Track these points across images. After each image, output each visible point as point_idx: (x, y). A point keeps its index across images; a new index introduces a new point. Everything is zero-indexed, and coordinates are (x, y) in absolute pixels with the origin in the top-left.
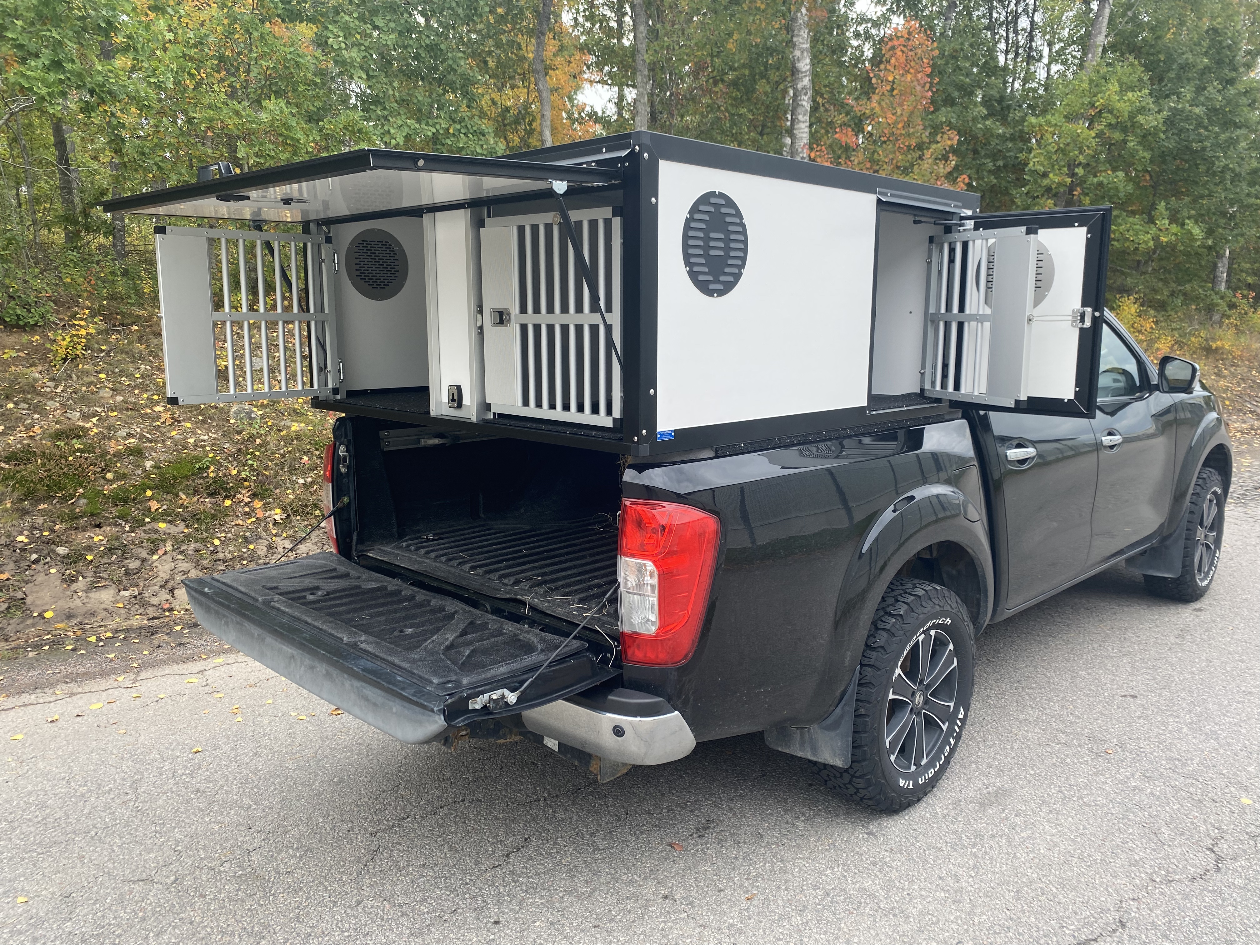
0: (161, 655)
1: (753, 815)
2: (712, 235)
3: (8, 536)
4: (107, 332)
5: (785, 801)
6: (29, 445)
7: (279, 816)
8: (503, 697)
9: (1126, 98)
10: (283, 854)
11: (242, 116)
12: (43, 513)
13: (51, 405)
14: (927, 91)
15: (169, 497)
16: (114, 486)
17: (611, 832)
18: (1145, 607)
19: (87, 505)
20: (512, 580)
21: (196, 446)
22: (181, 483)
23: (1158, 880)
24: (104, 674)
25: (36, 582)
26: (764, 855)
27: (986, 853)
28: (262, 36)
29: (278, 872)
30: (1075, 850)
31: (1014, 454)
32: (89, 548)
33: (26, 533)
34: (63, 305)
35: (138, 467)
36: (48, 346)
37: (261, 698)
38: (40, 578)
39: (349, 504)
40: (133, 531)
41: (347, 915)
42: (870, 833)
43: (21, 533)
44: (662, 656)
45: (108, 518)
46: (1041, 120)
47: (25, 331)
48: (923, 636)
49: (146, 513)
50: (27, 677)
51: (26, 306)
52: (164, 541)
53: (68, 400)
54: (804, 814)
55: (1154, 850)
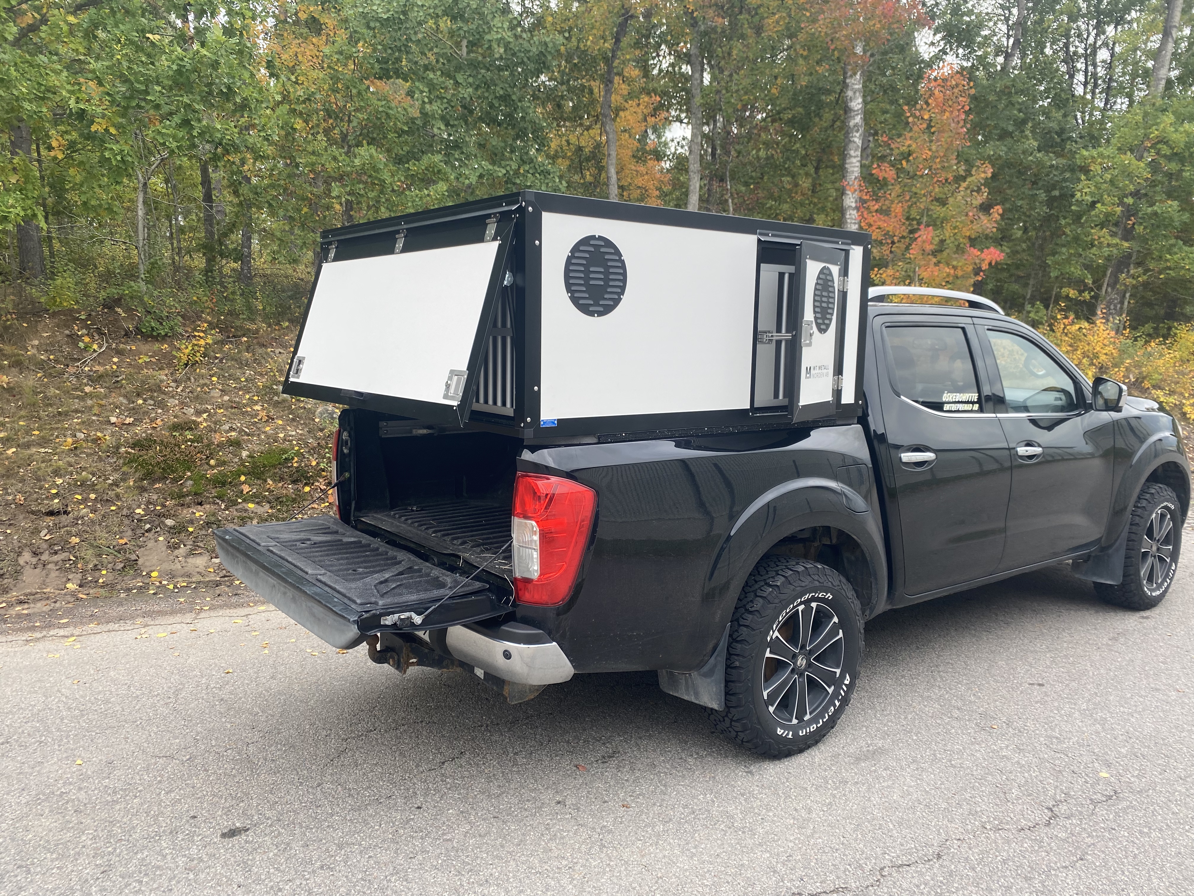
0: (220, 601)
1: (654, 751)
2: (592, 269)
3: (129, 509)
4: (222, 343)
5: (686, 743)
6: (151, 435)
7: (278, 721)
8: (410, 618)
9: (1182, 129)
10: (273, 748)
11: (339, 161)
12: (158, 491)
13: (172, 402)
14: (962, 127)
15: (259, 482)
16: (215, 471)
17: (531, 753)
18: (1093, 612)
19: (193, 485)
20: (460, 541)
21: (284, 440)
22: (269, 471)
23: (988, 827)
24: (173, 612)
25: (147, 548)
26: (652, 780)
27: (844, 795)
28: (359, 93)
29: (266, 760)
30: (924, 799)
31: (907, 457)
32: (191, 522)
33: (143, 506)
34: (189, 320)
35: (236, 456)
36: (174, 353)
37: (287, 637)
38: (151, 544)
39: (350, 478)
40: (227, 509)
41: (308, 792)
42: (751, 772)
43: (139, 507)
44: (545, 598)
45: (208, 497)
46: (1094, 153)
47: (157, 340)
48: (802, 607)
49: (239, 495)
50: (116, 611)
51: (160, 320)
52: (251, 519)
53: (185, 398)
54: (697, 754)
55: (997, 805)
